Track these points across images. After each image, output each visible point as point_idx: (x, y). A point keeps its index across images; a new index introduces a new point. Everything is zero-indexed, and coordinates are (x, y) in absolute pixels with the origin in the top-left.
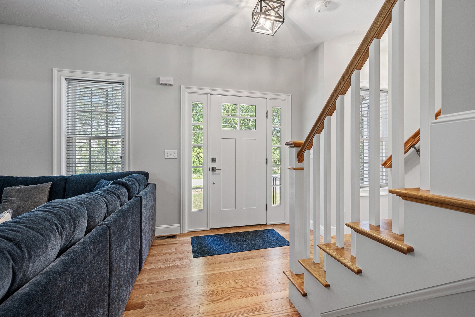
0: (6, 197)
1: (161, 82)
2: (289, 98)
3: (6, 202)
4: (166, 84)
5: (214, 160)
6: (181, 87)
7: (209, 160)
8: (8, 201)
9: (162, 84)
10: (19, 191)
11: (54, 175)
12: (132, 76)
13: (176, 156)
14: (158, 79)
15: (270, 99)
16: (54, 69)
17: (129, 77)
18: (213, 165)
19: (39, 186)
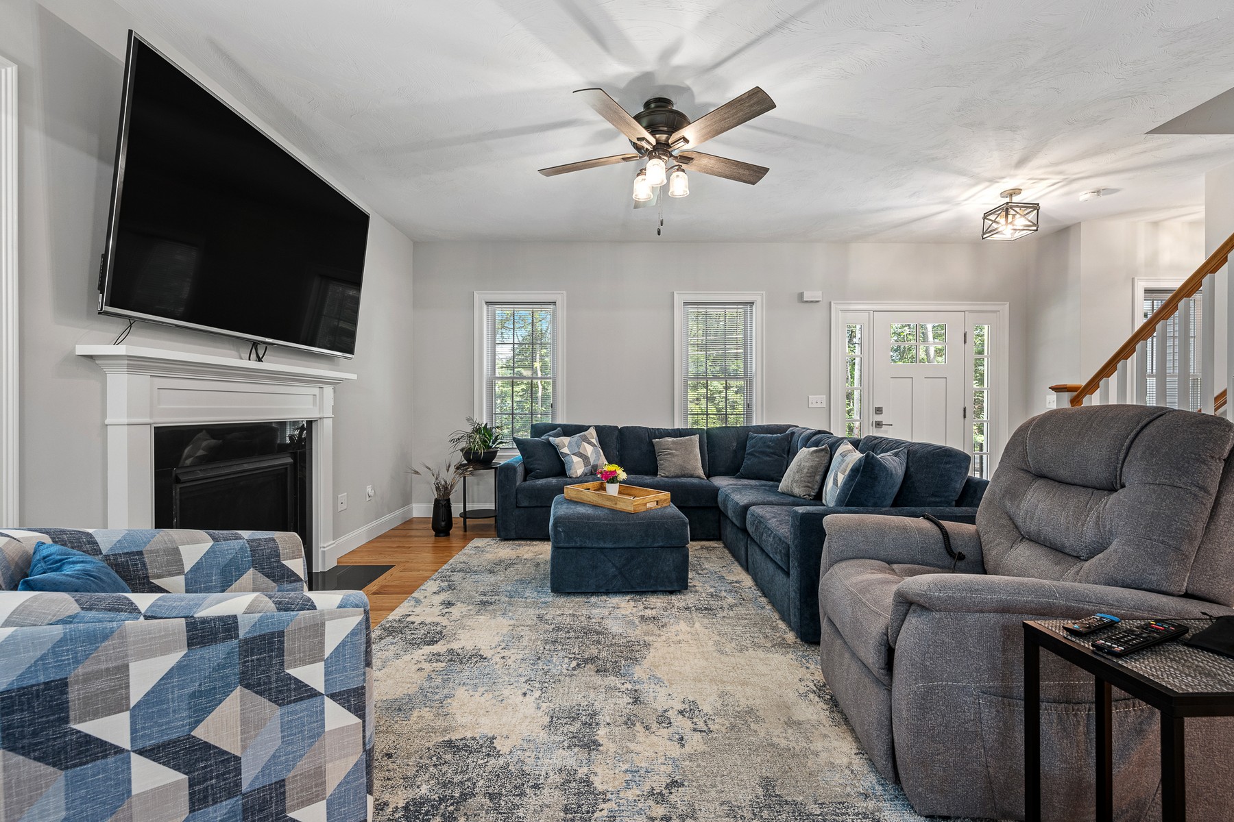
0: (662, 450)
1: (805, 299)
2: (1005, 308)
3: (664, 454)
4: (812, 302)
5: (879, 410)
6: (832, 303)
7: (872, 411)
8: (669, 454)
9: (807, 302)
10: (673, 442)
12: (766, 293)
13: (824, 405)
14: (801, 295)
15: (971, 312)
17: (758, 295)
18: (878, 418)
19: (688, 439)
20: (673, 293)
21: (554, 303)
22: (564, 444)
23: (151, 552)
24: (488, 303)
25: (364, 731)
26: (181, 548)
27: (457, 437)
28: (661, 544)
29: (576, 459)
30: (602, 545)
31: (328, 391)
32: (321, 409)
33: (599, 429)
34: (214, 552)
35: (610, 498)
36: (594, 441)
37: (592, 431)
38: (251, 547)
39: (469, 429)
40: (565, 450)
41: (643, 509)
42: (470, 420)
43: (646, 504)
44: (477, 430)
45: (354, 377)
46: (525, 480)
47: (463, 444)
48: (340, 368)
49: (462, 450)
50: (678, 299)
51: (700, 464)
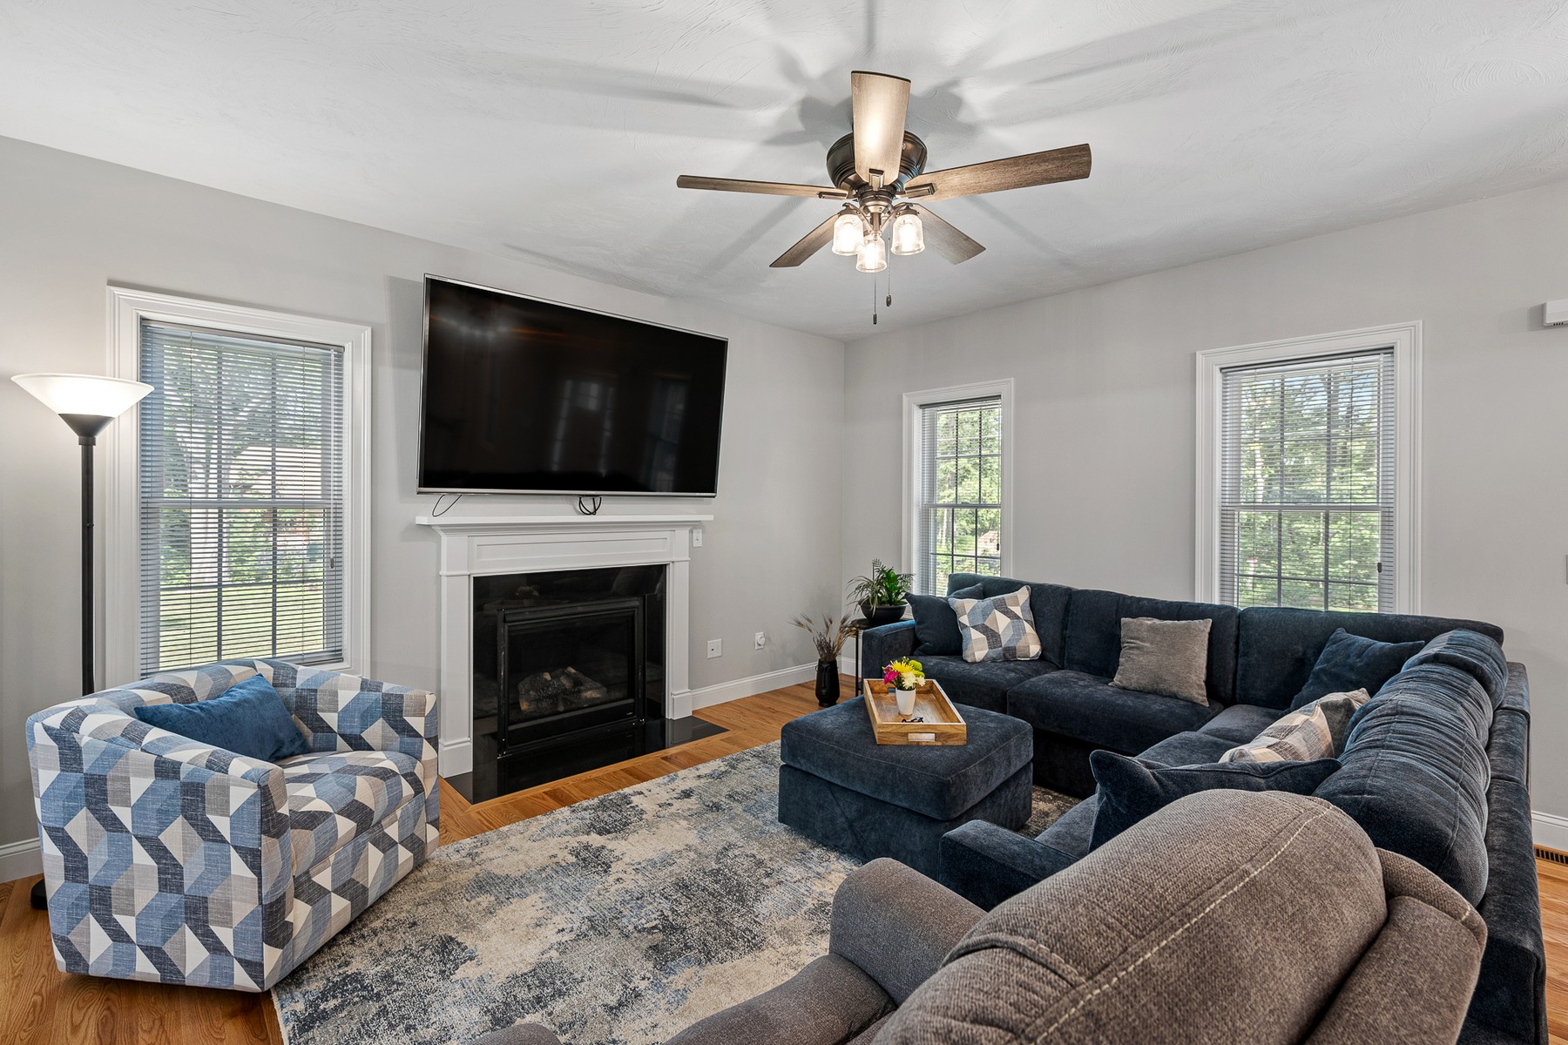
0: (1132, 639)
1: (1549, 320)
3: (1133, 647)
9: (1556, 325)
11: (1196, 602)
12: (1423, 322)
16: (1197, 353)
17: (1413, 328)
19: (1189, 625)
20: (1194, 356)
22: (970, 610)
23: (322, 691)
24: (923, 406)
25: (260, 887)
26: (339, 691)
29: (975, 635)
32: (673, 553)
33: (1035, 590)
34: (358, 699)
36: (1020, 610)
37: (1024, 593)
38: (383, 700)
40: (965, 620)
41: (900, 741)
43: (906, 735)
46: (912, 653)
50: (1208, 364)
51: (1199, 674)
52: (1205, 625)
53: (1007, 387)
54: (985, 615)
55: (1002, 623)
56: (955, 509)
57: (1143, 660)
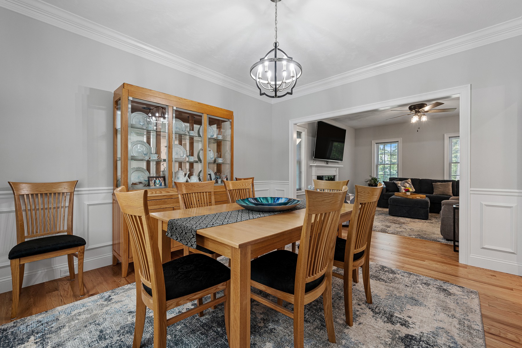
0: (436, 186)
3: (436, 188)
10: (440, 184)
19: (448, 184)
20: (444, 135)
21: (398, 142)
22: (399, 183)
24: (376, 143)
27: (367, 181)
28: (419, 207)
29: (403, 188)
30: (402, 205)
31: (338, 169)
32: (336, 173)
33: (412, 180)
35: (408, 195)
36: (410, 183)
37: (410, 180)
39: (370, 179)
40: (399, 185)
41: (415, 198)
42: (370, 176)
44: (373, 179)
45: (343, 166)
46: (386, 192)
47: (368, 182)
48: (340, 165)
49: (368, 184)
50: (446, 136)
51: (451, 191)
52: (451, 183)
53: (400, 140)
54: (404, 184)
55: (408, 185)
56: (391, 165)
57: (440, 190)
